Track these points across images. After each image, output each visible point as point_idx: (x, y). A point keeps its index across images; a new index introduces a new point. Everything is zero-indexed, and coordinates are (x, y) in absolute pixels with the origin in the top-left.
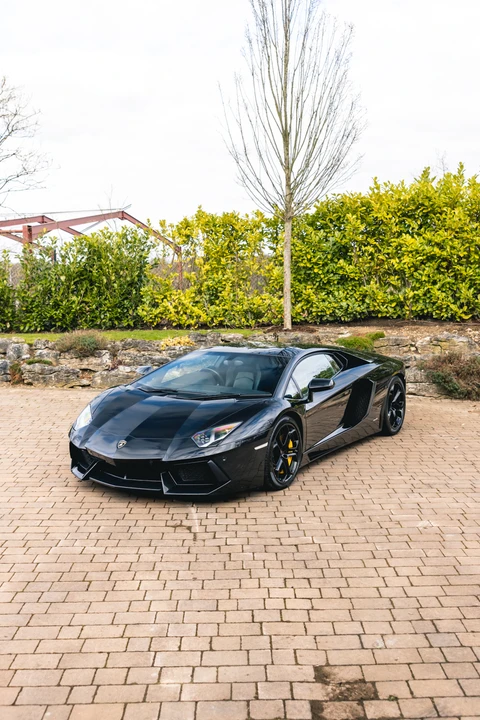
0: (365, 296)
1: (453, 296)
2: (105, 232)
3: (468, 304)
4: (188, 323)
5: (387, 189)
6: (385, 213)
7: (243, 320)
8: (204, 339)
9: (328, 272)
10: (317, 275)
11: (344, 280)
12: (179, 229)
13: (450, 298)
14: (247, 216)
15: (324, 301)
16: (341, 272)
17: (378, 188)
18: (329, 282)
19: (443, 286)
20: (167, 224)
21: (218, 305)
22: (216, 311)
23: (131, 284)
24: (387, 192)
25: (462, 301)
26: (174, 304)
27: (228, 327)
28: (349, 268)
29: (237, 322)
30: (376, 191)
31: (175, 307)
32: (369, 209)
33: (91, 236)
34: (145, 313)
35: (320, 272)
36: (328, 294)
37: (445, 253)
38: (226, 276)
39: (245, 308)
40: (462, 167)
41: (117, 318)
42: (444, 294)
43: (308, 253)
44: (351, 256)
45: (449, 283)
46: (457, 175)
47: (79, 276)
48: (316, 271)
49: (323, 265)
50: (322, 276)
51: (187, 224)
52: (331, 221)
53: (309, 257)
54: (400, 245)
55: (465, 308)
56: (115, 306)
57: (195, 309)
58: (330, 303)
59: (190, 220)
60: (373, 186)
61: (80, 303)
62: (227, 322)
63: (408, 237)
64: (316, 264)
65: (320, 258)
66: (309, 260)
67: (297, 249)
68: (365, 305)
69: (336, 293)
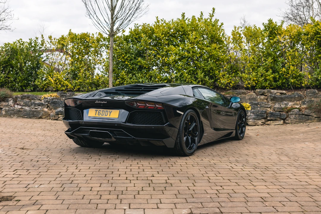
0: (151, 77)
1: (195, 77)
2: (20, 41)
3: (202, 81)
4: (61, 89)
5: (163, 22)
6: (161, 34)
7: (90, 88)
8: (65, 95)
9: (133, 64)
10: (127, 65)
11: (141, 68)
12: (59, 41)
13: (193, 78)
14: (93, 35)
15: (131, 78)
16: (139, 64)
17: (158, 22)
18: (133, 68)
19: (190, 71)
20: (53, 38)
21: (77, 80)
22: (76, 83)
23: (33, 68)
24: (163, 24)
25: (199, 79)
26: (54, 79)
27: (82, 91)
28: (143, 62)
29: (87, 89)
30: (158, 23)
31: (55, 81)
32: (153, 32)
33: (13, 43)
34: (39, 83)
35: (129, 64)
36: (133, 75)
37: (190, 55)
38: (81, 65)
39: (90, 81)
40: (202, 14)
41: (24, 86)
42: (190, 76)
43: (123, 54)
44: (145, 56)
45: (192, 70)
46: (200, 17)
47: (5, 63)
48: (126, 63)
49: (130, 60)
50: (130, 66)
51: (63, 38)
52: (136, 39)
53: (123, 56)
54: (169, 51)
55: (201, 83)
56: (24, 80)
57: (66, 82)
58: (133, 79)
59: (64, 36)
60: (156, 21)
61: (5, 78)
62: (81, 89)
63: (172, 47)
64: (127, 59)
65: (129, 57)
66: (123, 58)
67: (117, 51)
68: (152, 81)
69: (137, 75)
